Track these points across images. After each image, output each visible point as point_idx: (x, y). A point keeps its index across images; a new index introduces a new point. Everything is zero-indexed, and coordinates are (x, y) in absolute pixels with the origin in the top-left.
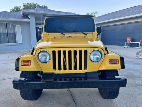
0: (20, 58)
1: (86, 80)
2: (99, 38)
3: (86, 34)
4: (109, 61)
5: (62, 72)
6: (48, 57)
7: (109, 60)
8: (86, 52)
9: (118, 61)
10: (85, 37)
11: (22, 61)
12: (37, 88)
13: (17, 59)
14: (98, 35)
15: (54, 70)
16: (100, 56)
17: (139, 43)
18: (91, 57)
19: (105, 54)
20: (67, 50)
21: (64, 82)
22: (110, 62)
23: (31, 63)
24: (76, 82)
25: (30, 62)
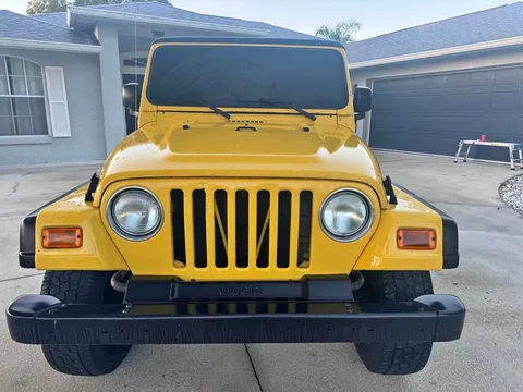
0: (38, 214)
1: (305, 311)
2: (360, 133)
3: (312, 117)
4: (398, 238)
5: (211, 273)
6: (153, 215)
7: (398, 231)
8: (306, 197)
9: (434, 239)
10: (306, 130)
11: (45, 229)
12: (105, 340)
13: (26, 221)
14: (357, 118)
15: (179, 263)
16: (364, 212)
17: (511, 146)
18: (328, 216)
19: (381, 209)
20: (231, 188)
21: (213, 321)
22: (401, 241)
23: (81, 237)
24: (265, 320)
25: (78, 232)
